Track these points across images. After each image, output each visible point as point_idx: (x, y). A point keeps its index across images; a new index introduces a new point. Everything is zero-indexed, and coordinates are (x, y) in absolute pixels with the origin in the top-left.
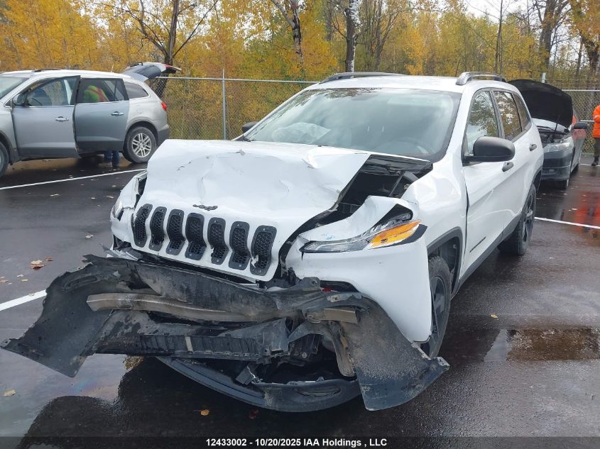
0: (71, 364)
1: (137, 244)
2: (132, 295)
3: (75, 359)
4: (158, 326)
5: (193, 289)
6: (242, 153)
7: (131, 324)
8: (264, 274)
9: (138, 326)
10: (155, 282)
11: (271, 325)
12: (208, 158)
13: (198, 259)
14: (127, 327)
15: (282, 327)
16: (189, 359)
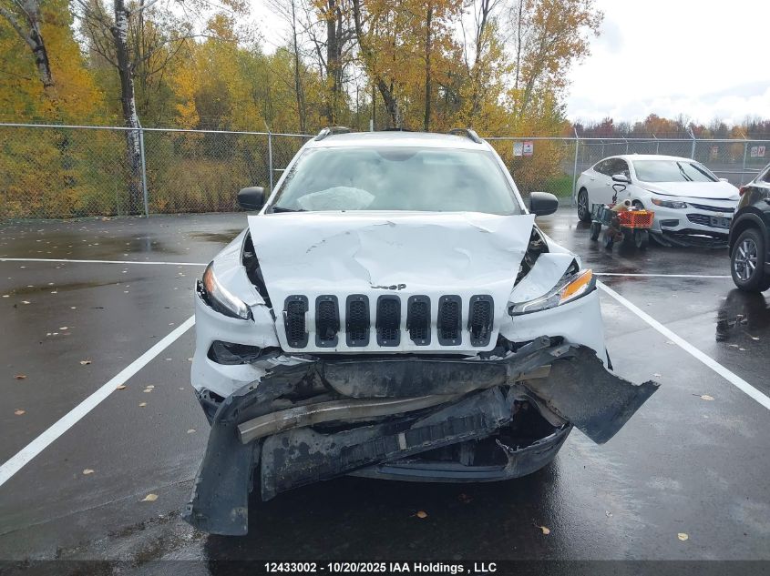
0: (233, 520)
1: (291, 345)
2: (299, 409)
3: (234, 513)
4: (331, 439)
5: (399, 379)
6: (393, 225)
7: (293, 447)
8: (486, 344)
9: (304, 447)
10: (347, 382)
11: (482, 398)
12: (348, 233)
13: (397, 344)
14: (291, 452)
15: (498, 395)
16: (403, 458)
